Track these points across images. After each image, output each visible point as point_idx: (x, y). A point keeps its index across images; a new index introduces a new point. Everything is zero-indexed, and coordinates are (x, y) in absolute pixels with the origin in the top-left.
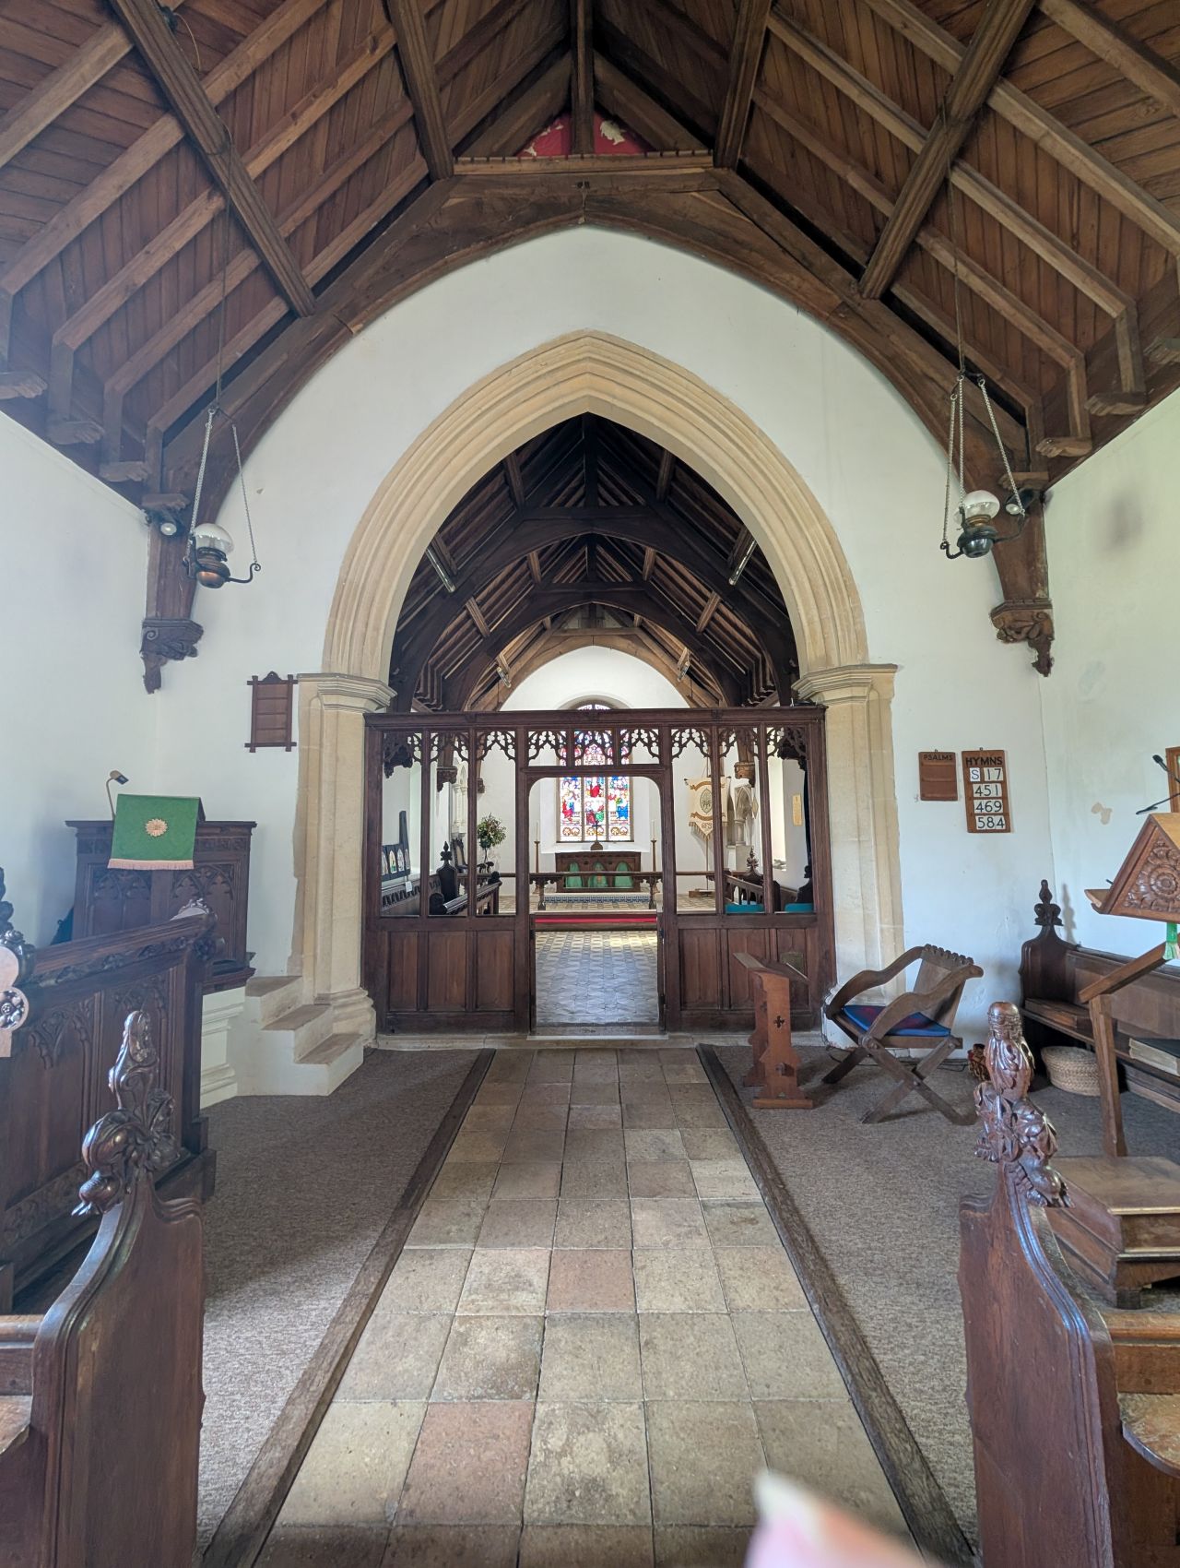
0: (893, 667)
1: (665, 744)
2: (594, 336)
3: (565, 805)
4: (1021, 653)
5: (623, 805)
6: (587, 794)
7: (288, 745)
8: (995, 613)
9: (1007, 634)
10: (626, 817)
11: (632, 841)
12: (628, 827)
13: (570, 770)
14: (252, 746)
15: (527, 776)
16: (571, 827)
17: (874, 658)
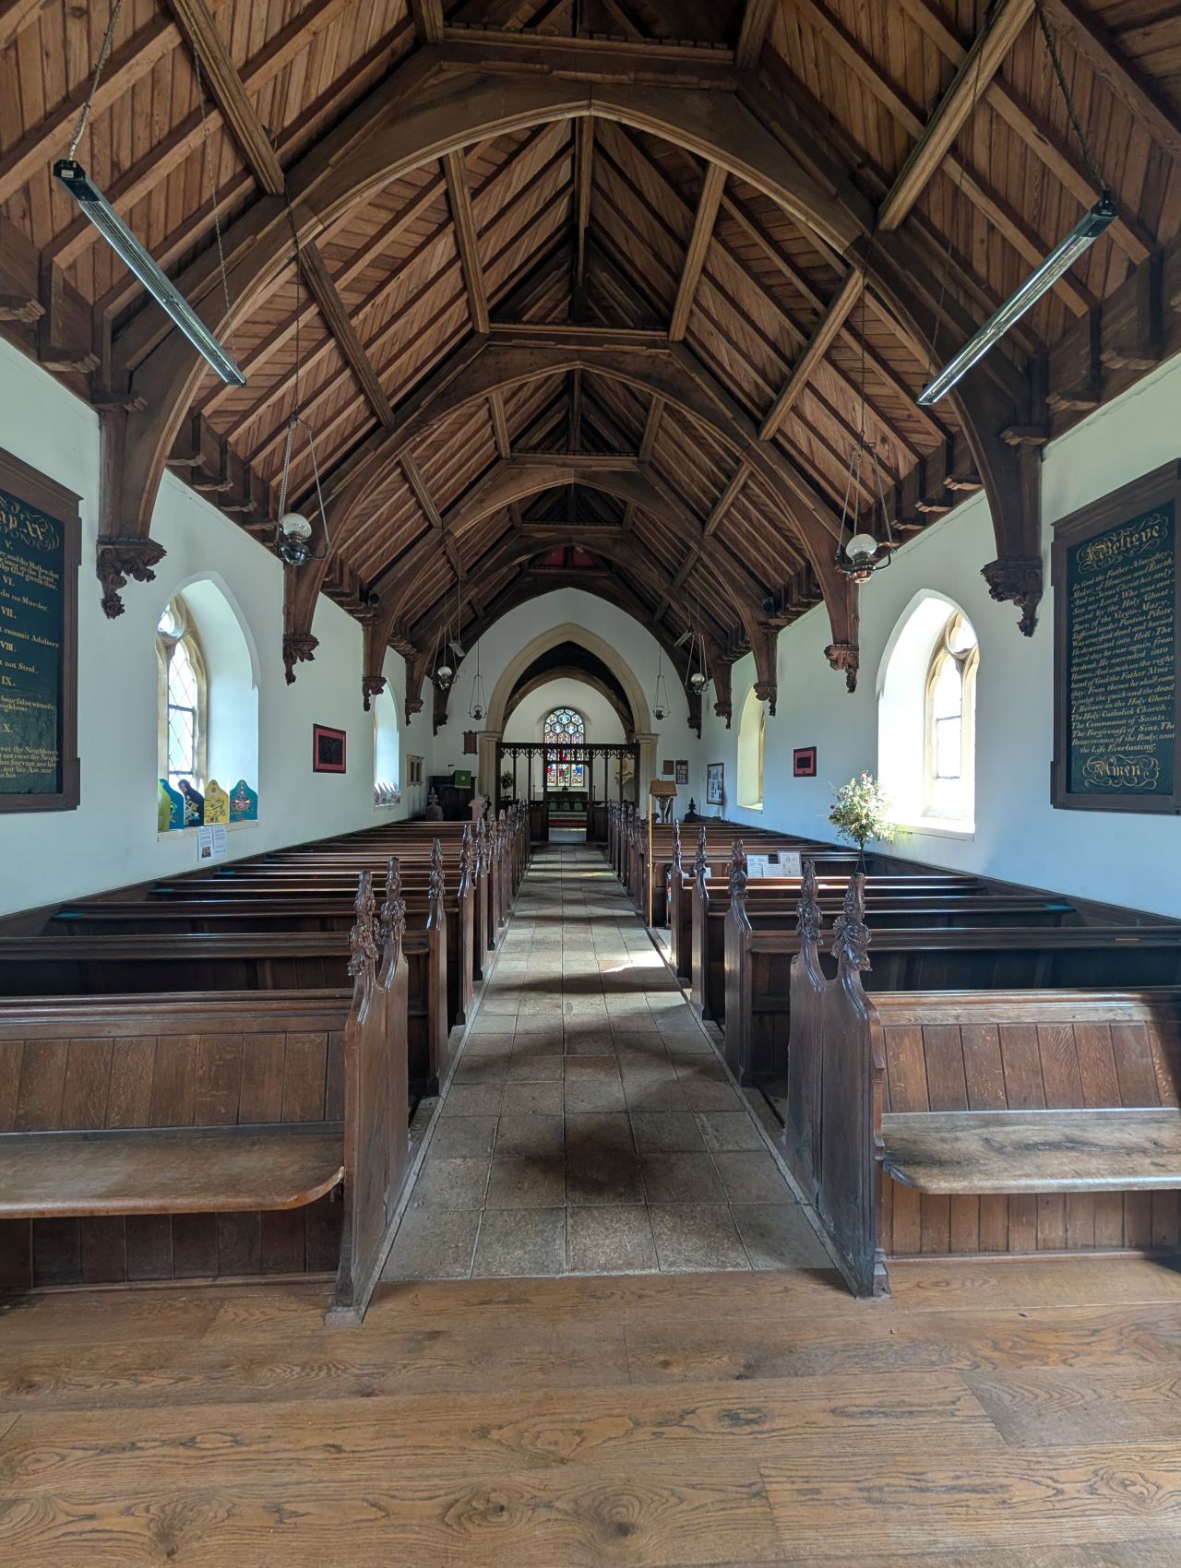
0: (657, 735)
1: (591, 754)
2: (571, 624)
4: (695, 731)
7: (476, 753)
8: (689, 719)
9: (691, 727)
13: (562, 761)
14: (465, 753)
15: (547, 763)
17: (653, 732)
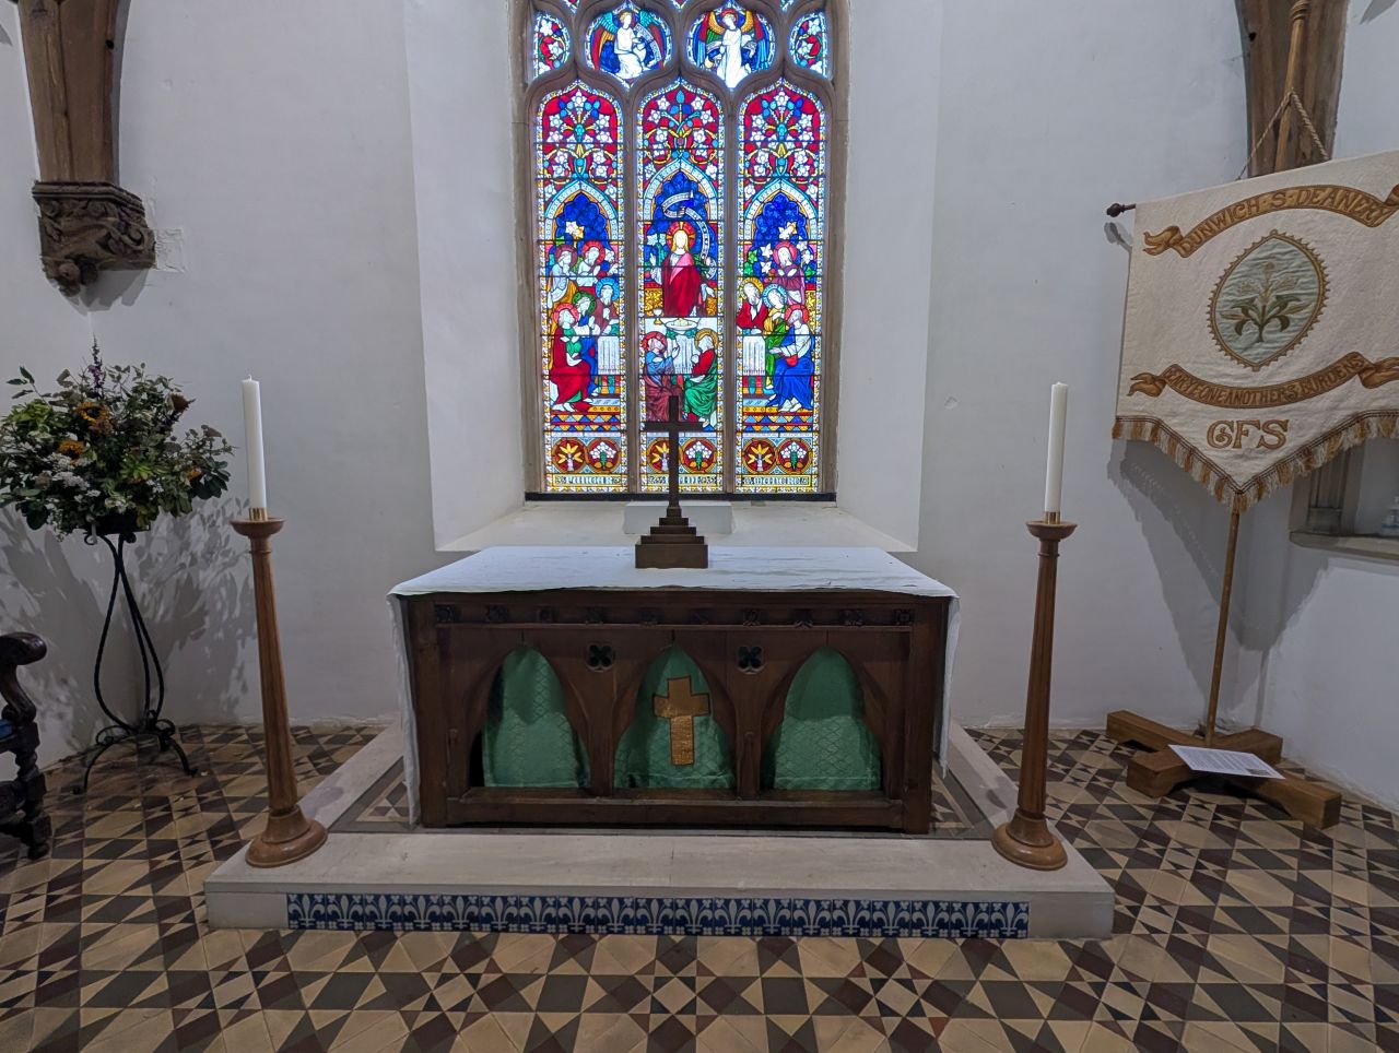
3: (559, 350)
5: (799, 348)
6: (648, 300)
10: (806, 399)
11: (828, 496)
12: (811, 438)
16: (587, 437)
